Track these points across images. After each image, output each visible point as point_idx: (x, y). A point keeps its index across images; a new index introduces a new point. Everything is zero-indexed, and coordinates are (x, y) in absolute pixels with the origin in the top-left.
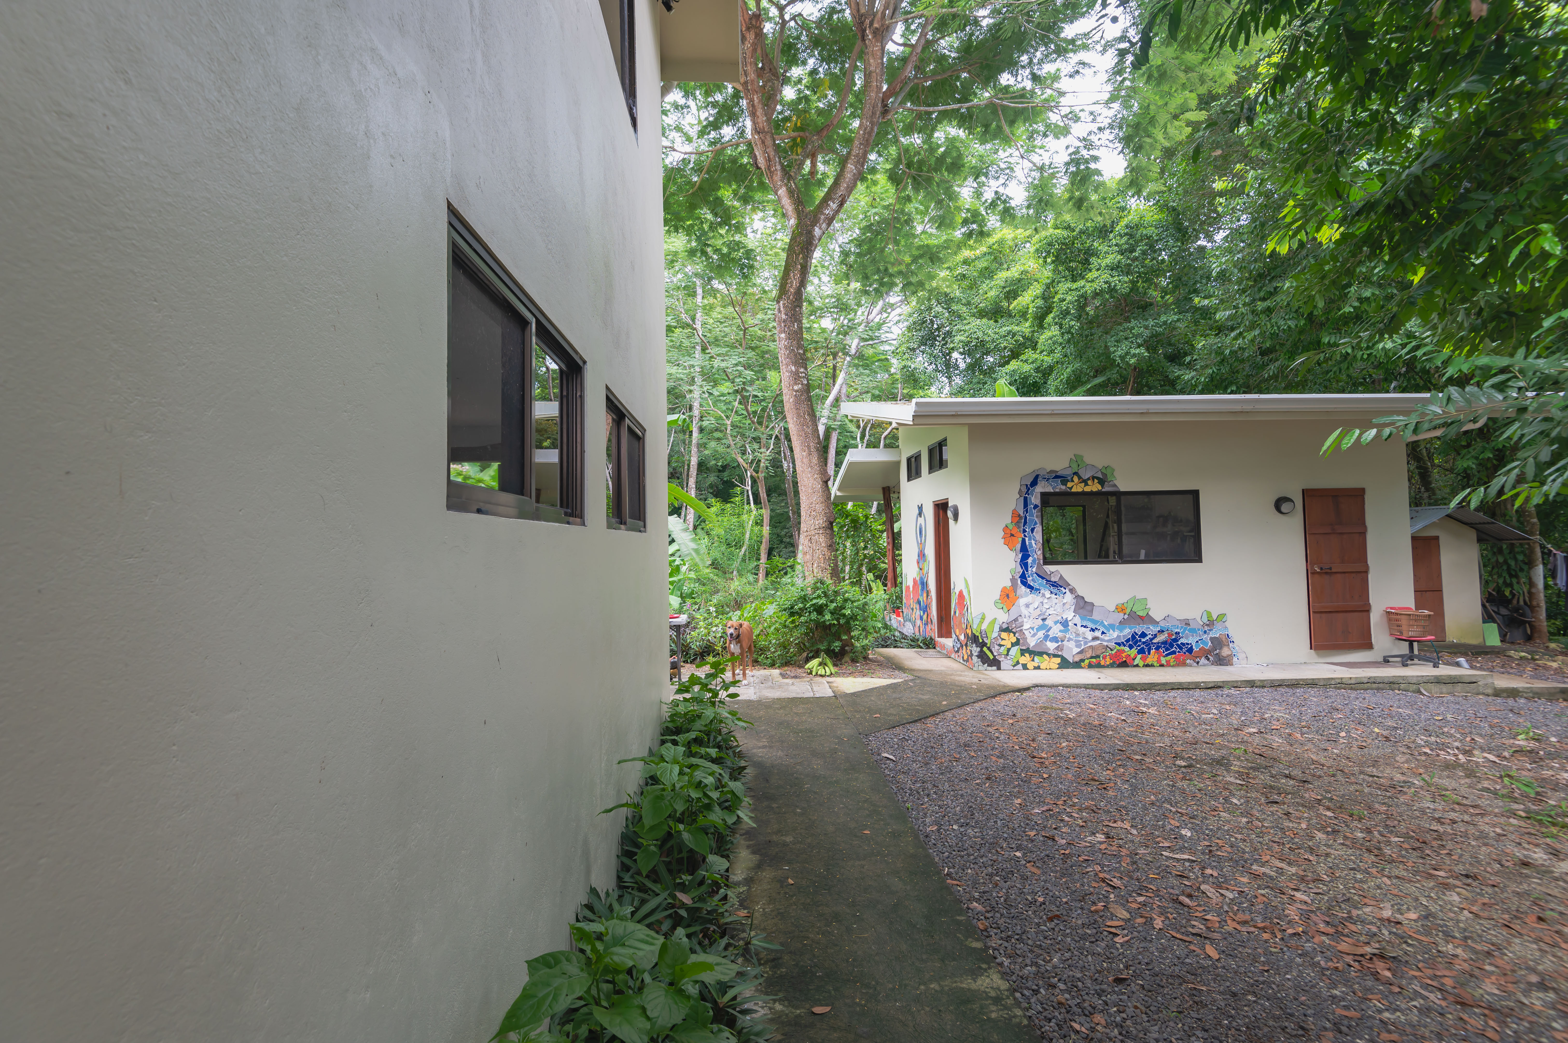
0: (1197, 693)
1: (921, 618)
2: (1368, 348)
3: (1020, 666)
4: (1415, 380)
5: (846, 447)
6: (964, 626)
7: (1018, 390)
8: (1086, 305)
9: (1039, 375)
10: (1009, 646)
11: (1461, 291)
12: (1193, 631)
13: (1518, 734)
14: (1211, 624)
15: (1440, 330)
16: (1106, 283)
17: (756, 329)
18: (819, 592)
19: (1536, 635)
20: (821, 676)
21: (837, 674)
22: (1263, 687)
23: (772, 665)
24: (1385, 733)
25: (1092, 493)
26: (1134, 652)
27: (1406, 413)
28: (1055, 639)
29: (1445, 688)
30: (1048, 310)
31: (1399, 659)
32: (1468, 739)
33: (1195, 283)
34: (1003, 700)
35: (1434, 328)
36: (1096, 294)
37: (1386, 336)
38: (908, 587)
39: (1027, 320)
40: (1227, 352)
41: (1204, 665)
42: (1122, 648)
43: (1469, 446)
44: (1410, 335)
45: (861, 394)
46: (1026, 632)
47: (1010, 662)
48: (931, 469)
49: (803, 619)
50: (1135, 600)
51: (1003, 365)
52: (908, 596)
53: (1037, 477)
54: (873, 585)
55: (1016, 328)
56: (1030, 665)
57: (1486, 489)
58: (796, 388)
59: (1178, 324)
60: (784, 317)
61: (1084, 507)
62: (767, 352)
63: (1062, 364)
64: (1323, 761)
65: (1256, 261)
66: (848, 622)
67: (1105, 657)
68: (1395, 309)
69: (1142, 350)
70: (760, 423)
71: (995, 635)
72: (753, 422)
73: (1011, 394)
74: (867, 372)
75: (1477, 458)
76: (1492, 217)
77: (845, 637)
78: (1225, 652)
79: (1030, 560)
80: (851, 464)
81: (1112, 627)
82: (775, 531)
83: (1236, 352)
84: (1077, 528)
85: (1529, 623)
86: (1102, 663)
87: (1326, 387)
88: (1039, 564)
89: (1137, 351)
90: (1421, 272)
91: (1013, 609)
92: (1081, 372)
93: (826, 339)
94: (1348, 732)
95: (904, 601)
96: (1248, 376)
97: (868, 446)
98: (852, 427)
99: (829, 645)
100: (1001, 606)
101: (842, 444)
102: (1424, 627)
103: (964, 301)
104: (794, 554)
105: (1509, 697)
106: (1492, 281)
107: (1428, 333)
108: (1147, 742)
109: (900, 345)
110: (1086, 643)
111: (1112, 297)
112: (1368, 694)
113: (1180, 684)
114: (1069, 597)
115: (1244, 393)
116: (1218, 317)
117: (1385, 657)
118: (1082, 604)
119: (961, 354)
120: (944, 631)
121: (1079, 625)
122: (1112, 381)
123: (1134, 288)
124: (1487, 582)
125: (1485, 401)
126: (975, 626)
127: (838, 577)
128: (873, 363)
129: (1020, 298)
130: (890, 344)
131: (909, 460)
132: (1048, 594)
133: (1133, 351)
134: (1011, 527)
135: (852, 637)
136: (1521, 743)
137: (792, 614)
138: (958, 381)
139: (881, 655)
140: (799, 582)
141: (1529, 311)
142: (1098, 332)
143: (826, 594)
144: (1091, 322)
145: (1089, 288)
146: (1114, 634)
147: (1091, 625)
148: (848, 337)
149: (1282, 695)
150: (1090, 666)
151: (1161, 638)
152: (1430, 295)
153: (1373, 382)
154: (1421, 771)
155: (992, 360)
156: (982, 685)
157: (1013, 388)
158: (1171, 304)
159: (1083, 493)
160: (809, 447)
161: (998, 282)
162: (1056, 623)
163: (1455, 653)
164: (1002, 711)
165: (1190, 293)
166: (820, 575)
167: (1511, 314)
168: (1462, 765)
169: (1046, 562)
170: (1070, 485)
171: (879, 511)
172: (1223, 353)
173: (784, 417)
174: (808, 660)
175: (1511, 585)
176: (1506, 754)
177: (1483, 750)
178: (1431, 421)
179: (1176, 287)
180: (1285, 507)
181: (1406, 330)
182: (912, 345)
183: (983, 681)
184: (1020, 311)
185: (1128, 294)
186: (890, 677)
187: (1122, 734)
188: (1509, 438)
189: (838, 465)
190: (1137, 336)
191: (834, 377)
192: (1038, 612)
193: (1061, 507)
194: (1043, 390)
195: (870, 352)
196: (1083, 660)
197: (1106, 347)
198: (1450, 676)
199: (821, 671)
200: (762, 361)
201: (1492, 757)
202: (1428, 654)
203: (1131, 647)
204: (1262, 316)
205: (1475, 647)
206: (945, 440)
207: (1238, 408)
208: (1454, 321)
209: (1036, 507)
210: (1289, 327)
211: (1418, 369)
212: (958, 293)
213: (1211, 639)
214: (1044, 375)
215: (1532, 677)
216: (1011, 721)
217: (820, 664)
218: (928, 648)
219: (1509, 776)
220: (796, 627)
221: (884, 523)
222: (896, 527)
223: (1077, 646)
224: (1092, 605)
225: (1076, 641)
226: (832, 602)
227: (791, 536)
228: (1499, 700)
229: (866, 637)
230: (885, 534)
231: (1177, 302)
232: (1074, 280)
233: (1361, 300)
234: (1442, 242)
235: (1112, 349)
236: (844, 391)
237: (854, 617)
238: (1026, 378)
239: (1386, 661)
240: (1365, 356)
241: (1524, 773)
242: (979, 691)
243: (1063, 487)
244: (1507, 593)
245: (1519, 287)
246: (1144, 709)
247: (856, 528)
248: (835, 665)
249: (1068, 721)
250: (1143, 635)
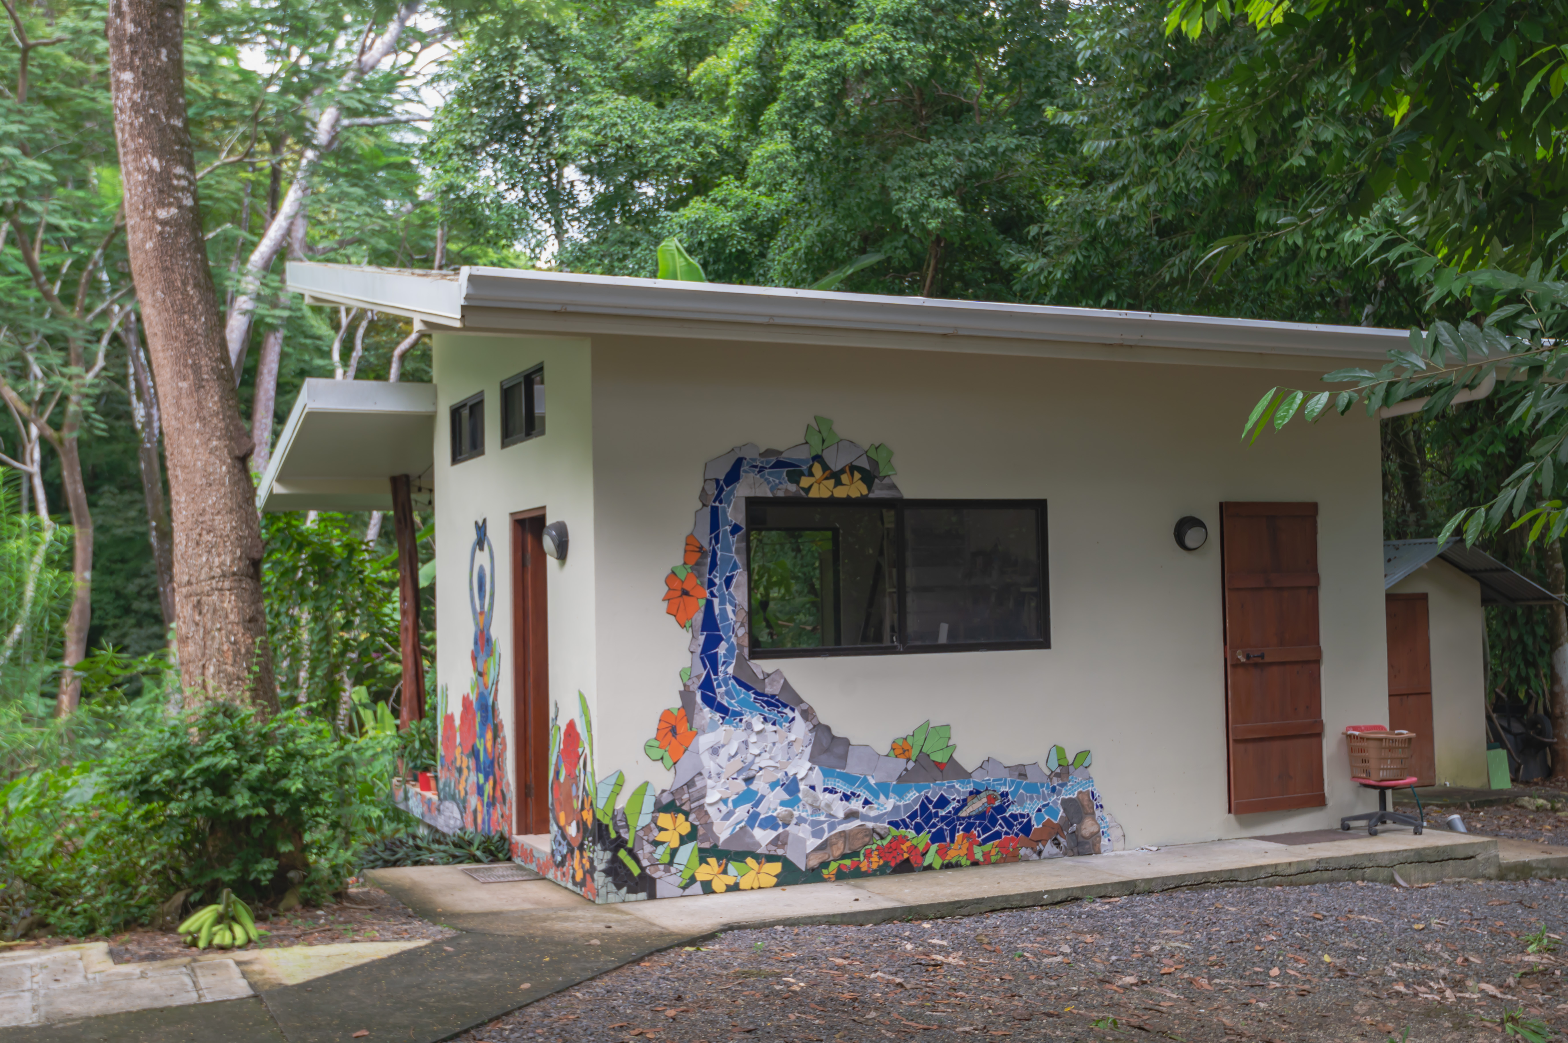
0: (1036, 915)
1: (480, 790)
2: (1328, 238)
3: (697, 888)
4: (1397, 304)
5: (303, 374)
6: (577, 805)
7: (705, 265)
8: (843, 93)
9: (751, 236)
10: (675, 843)
11: (1459, 148)
12: (1032, 789)
13: (1528, 943)
14: (1063, 772)
15: (1430, 215)
16: (884, 50)
17: (59, 51)
18: (220, 737)
19: (1559, 767)
20: (223, 948)
21: (266, 942)
22: (1150, 892)
23: (89, 932)
24: (1339, 962)
25: (848, 502)
26: (924, 838)
27: (1374, 364)
28: (770, 823)
29: (1429, 871)
30: (769, 94)
31: (1363, 823)
32: (1460, 960)
33: (1047, 77)
34: (656, 967)
35: (1421, 210)
36: (866, 73)
37: (1350, 218)
38: (449, 719)
39: (725, 111)
40: (1101, 223)
41: (1051, 857)
42: (903, 831)
43: (1472, 430)
44: (1387, 220)
45: (342, 244)
46: (711, 811)
47: (676, 880)
48: (508, 437)
49: (175, 809)
50: (927, 729)
51: (674, 207)
52: (449, 739)
53: (739, 462)
54: (367, 715)
55: (704, 127)
56: (719, 884)
57: (1487, 511)
58: (162, 214)
59: (1019, 157)
60: (130, 28)
61: (835, 531)
62: (90, 115)
63: (798, 216)
64: (1241, 1026)
65: (1151, 46)
66: (294, 810)
67: (868, 855)
68: (1363, 169)
69: (950, 203)
70: (68, 299)
71: (645, 820)
72: (47, 295)
73: (691, 276)
74: (358, 191)
75: (1483, 453)
76: (1502, 21)
77: (286, 848)
78: (1088, 828)
79: (722, 650)
80: (312, 418)
81: (883, 788)
82: (109, 582)
83: (1117, 225)
84: (821, 579)
85: (1550, 745)
86: (864, 867)
87: (1263, 307)
88: (740, 657)
89: (942, 204)
90: (1403, 107)
91: (686, 761)
92: (835, 238)
93: (253, 99)
94: (1283, 967)
95: (441, 750)
96: (1137, 274)
97: (362, 373)
98: (321, 327)
99: (246, 871)
100: (658, 753)
101: (292, 366)
102: (1402, 760)
103: (589, 49)
104: (160, 641)
105: (1518, 879)
106: (1504, 135)
107: (1413, 219)
108: (941, 1026)
109: (441, 135)
110: (832, 827)
111: (895, 83)
112: (1315, 893)
113: (1007, 898)
114: (800, 729)
115: (1131, 307)
116: (1085, 149)
117: (1343, 820)
118: (825, 742)
119: (584, 170)
120: (532, 818)
121: (819, 788)
122: (895, 263)
123: (936, 70)
124: (1495, 675)
125: (1485, 350)
126: (600, 804)
127: (272, 698)
128: (374, 170)
129: (711, 60)
130: (418, 131)
131: (455, 412)
132: (758, 725)
133: (934, 203)
134: (682, 575)
135: (306, 848)
136: (1531, 958)
137: (145, 797)
138: (575, 232)
139: (379, 884)
140: (171, 714)
141: (1552, 195)
142: (870, 154)
143: (237, 743)
144: (854, 133)
145: (851, 58)
146: (888, 804)
147: (843, 788)
148: (310, 101)
149: (1181, 905)
150: (841, 876)
151: (976, 806)
152: (1415, 149)
153: (1337, 303)
154: (1391, 1026)
155: (651, 192)
156: (613, 937)
157: (695, 261)
158: (1006, 113)
159: (832, 502)
160: (196, 368)
161: (665, 16)
162: (773, 785)
163: (1447, 806)
164: (653, 991)
165: (1039, 94)
166: (223, 695)
167: (1528, 198)
168: (1448, 1009)
169: (757, 650)
170: (805, 482)
171: (383, 533)
172: (1093, 225)
173: (132, 292)
174: (186, 911)
175: (1526, 680)
176: (1511, 981)
177: (1480, 978)
178: (1410, 382)
179: (1014, 79)
180: (1192, 537)
181: (1385, 210)
182: (468, 138)
183: (616, 928)
184: (710, 89)
185: (926, 82)
186: (399, 936)
187: (894, 1015)
188: (1520, 420)
189: (280, 418)
190: (943, 172)
191: (275, 197)
192: (737, 764)
193: (793, 531)
194: (758, 271)
195: (364, 143)
196: (825, 865)
197: (884, 189)
198: (1437, 849)
199: (223, 937)
200: (73, 137)
201: (1491, 989)
202: (1409, 811)
203: (919, 829)
204: (1162, 158)
205: (1476, 792)
206: (539, 369)
207: (1114, 336)
208: (1451, 201)
209: (736, 529)
210: (1205, 184)
211: (1402, 285)
212: (575, 29)
213: (1064, 802)
214: (760, 237)
215: (1553, 841)
216: (671, 1012)
217: (220, 919)
218: (495, 859)
219: (1513, 1019)
220: (155, 829)
221: (394, 565)
222: (424, 571)
223: (816, 834)
224: (846, 742)
225: (814, 824)
226: (253, 760)
227: (154, 597)
228: (1505, 886)
229: (346, 844)
230: (396, 593)
231: (1016, 110)
232: (822, 37)
233: (1320, 146)
234: (1433, 56)
235: (895, 195)
236: (299, 232)
237: (311, 797)
238: (723, 240)
239: (1345, 828)
240: (1323, 254)
241: (1534, 1011)
242: (606, 949)
243: (792, 488)
244: (1522, 696)
245: (1540, 153)
246: (939, 958)
247: (323, 577)
248: (259, 918)
249: (790, 998)
250: (943, 802)
